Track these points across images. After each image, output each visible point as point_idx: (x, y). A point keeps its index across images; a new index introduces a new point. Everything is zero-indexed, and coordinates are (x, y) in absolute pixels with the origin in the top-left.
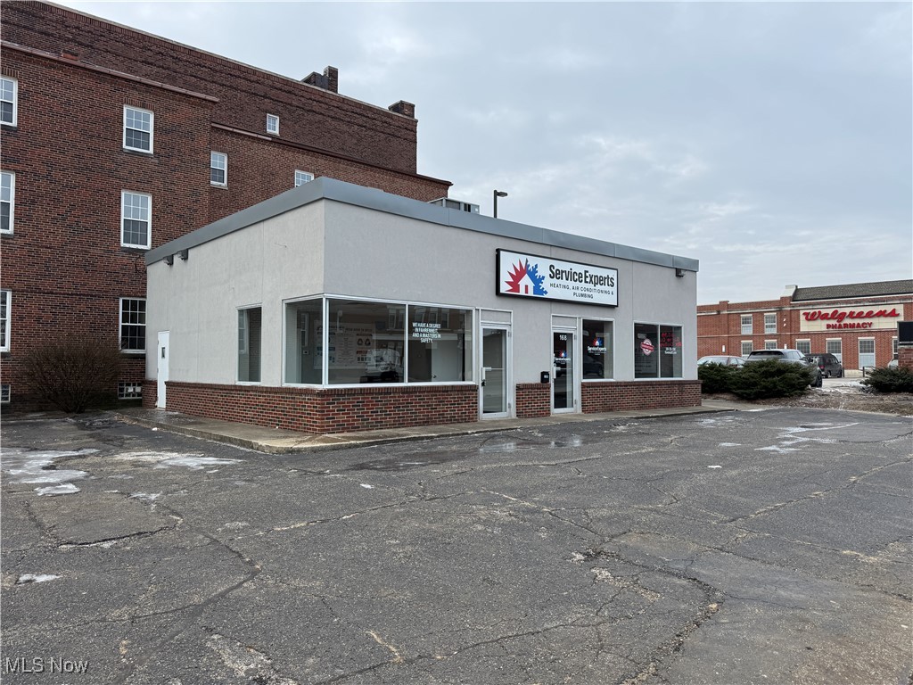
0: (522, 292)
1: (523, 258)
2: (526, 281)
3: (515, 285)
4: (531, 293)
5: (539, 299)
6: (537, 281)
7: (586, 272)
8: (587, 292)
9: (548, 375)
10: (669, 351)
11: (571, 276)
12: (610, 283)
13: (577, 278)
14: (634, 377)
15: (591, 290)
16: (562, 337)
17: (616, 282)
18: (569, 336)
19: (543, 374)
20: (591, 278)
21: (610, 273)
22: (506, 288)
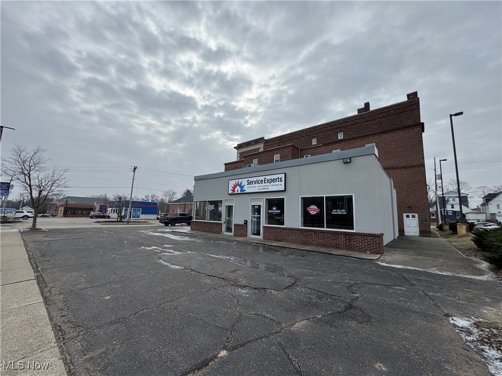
0: (236, 192)
1: (237, 181)
2: (238, 188)
3: (234, 190)
4: (239, 192)
5: (243, 193)
6: (242, 187)
7: (265, 179)
8: (265, 187)
9: (246, 221)
10: (336, 212)
11: (257, 182)
12: (279, 180)
13: (260, 182)
14: (300, 226)
15: (268, 186)
16: (256, 207)
17: (283, 179)
18: (260, 206)
19: (245, 221)
20: (268, 181)
21: (280, 176)
22: (230, 192)
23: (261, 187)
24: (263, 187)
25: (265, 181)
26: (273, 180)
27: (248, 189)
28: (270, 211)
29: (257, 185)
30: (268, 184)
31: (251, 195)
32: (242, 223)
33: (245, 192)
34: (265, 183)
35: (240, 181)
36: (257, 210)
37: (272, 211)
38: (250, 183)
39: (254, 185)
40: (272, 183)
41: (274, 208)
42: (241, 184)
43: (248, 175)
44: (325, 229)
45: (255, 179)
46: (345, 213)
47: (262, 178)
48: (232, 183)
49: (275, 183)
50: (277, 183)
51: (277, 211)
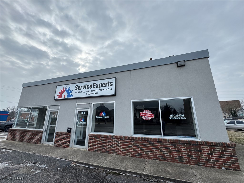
0: (63, 98)
1: (64, 87)
2: (65, 93)
3: (60, 96)
4: (66, 97)
5: (70, 98)
6: (69, 92)
7: (94, 84)
8: (94, 92)
9: (71, 129)
10: (174, 117)
11: (86, 87)
12: (110, 85)
13: (88, 87)
14: (132, 134)
15: (97, 90)
16: (82, 113)
17: (114, 84)
18: (86, 112)
19: (68, 128)
20: (97, 85)
21: (110, 81)
22: (57, 97)
23: (90, 92)
24: (92, 92)
25: (94, 85)
26: (103, 85)
27: (75, 95)
28: (97, 117)
29: (85, 90)
30: (98, 89)
31: (78, 100)
32: (65, 130)
33: (72, 97)
34: (94, 87)
35: (68, 86)
36: (84, 116)
37: (100, 117)
38: (78, 88)
39: (82, 90)
40: (102, 88)
41: (103, 114)
42: (69, 89)
43: (77, 81)
44: (162, 137)
45: (84, 84)
46: (185, 118)
47: (92, 83)
48: (59, 89)
49: (105, 88)
50: (107, 87)
51: (106, 117)
